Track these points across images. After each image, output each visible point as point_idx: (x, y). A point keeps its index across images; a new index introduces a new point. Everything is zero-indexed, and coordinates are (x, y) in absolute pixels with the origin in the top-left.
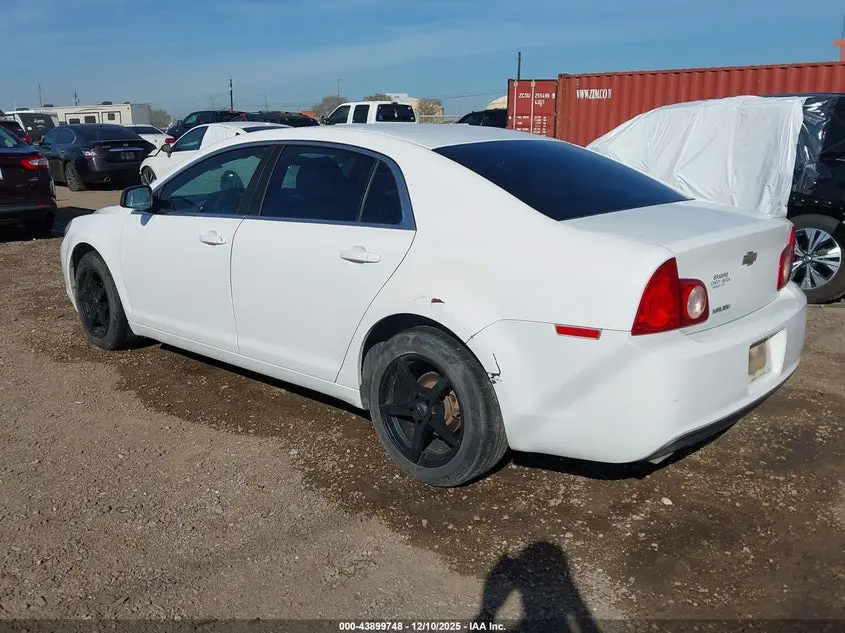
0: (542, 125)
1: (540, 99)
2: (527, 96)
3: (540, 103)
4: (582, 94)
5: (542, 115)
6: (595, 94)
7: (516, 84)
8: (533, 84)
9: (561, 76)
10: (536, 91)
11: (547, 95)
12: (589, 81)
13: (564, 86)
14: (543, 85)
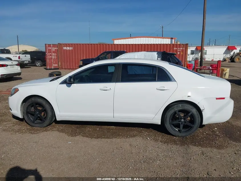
0: (55, 56)
1: (54, 49)
2: (50, 48)
3: (54, 50)
4: (65, 48)
5: (55, 53)
6: (68, 48)
7: (47, 45)
8: (52, 45)
9: (59, 44)
10: (52, 47)
11: (55, 48)
12: (67, 45)
13: (60, 46)
14: (54, 46)
